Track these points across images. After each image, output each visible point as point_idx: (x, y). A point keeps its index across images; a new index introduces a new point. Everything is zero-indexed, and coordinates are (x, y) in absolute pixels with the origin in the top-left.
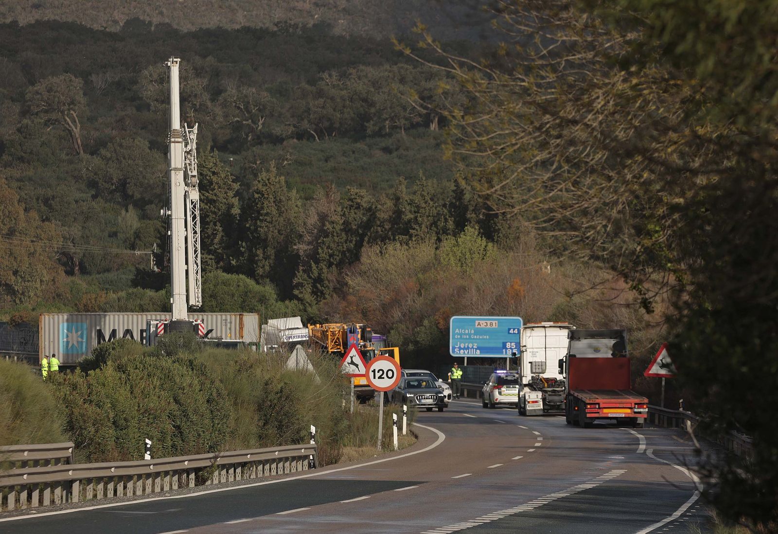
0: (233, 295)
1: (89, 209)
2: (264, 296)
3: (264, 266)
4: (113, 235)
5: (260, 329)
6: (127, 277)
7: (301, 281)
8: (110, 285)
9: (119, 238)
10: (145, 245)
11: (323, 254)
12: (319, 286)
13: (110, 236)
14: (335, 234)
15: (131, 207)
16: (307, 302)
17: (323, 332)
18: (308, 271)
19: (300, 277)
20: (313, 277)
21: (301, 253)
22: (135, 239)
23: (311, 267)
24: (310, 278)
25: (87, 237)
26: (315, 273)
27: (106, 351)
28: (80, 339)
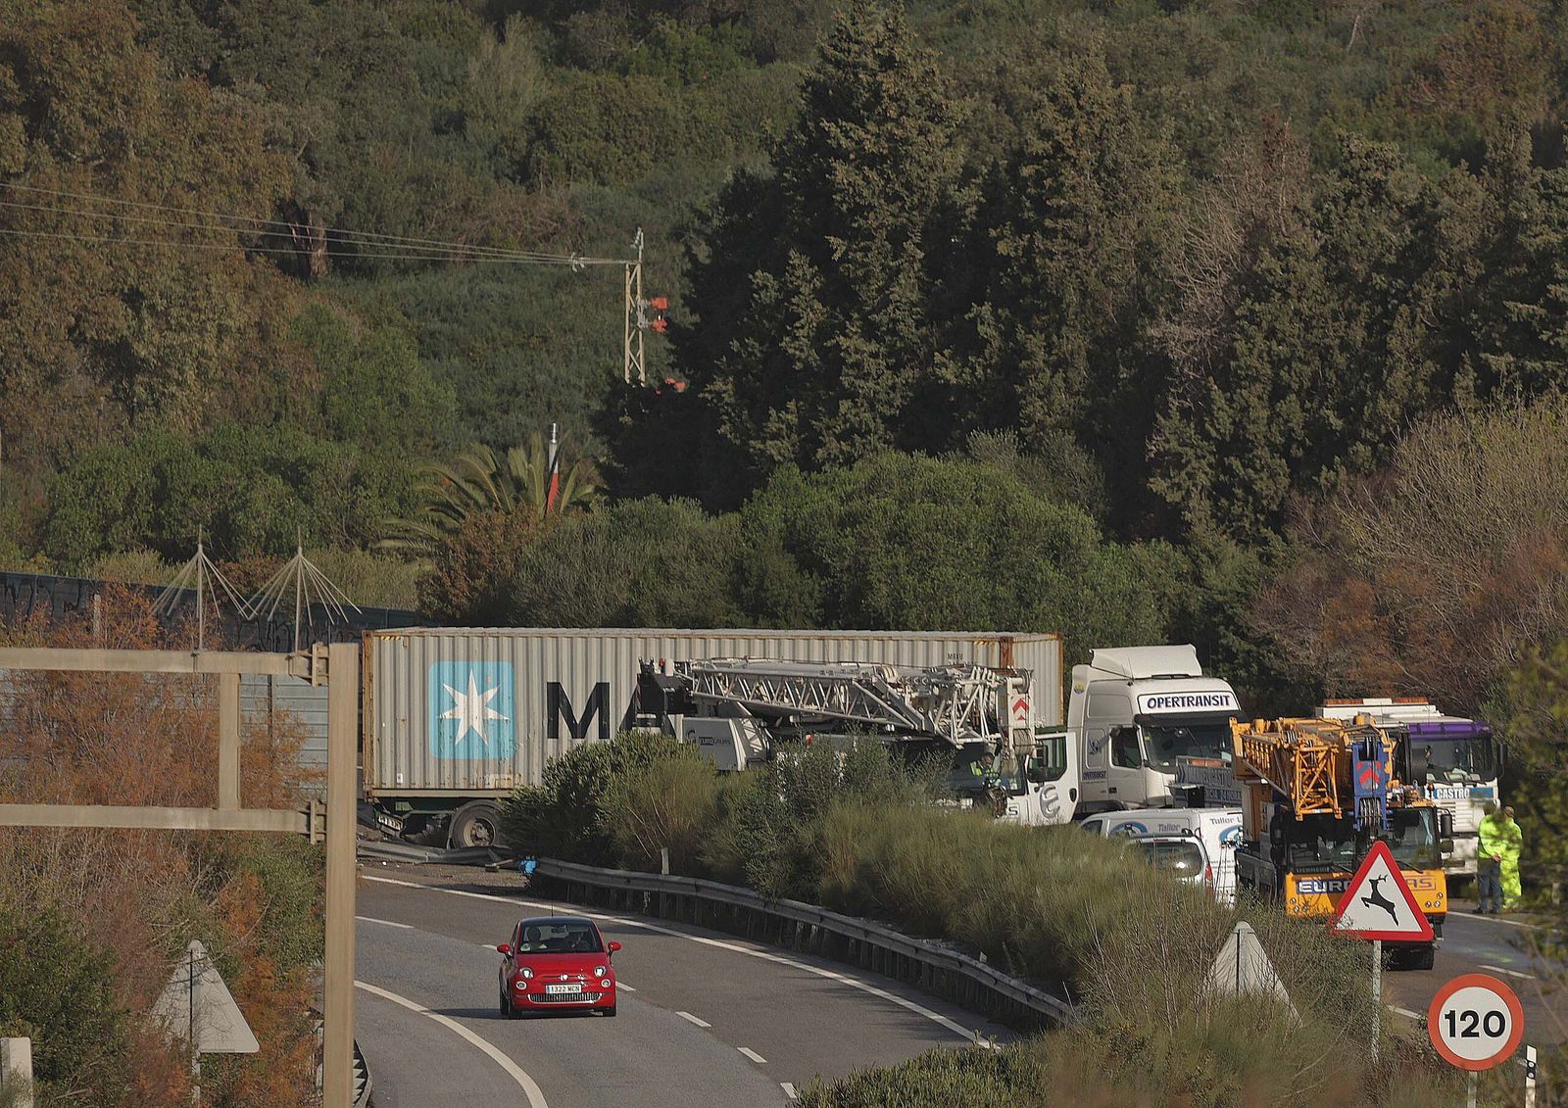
0: (961, 534)
1: (366, 35)
2: (1064, 536)
3: (1048, 390)
4: (453, 124)
5: (1067, 680)
6: (506, 289)
7: (1174, 444)
8: (444, 320)
9: (471, 139)
10: (568, 169)
11: (1251, 355)
12: (1236, 464)
13: (438, 130)
14: (1292, 291)
15: (515, 24)
16: (1205, 550)
17: (1279, 751)
18: (1199, 413)
19: (1169, 434)
20: (1214, 434)
21: (1176, 353)
22: (530, 142)
23: (1208, 400)
24: (1206, 437)
25: (358, 138)
26: (1223, 421)
27: (593, 772)
28: (492, 714)
